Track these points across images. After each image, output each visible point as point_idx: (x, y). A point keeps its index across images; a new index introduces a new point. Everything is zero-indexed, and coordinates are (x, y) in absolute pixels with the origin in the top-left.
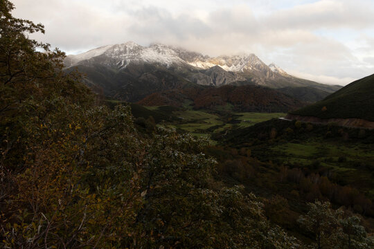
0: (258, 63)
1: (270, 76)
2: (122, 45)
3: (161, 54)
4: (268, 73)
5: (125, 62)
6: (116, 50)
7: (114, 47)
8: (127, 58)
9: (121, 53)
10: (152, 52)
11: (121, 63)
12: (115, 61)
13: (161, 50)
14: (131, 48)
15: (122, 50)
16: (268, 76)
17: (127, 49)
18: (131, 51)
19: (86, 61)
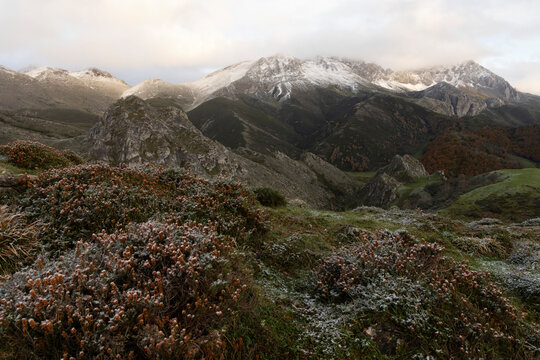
0: (483, 74)
1: (512, 96)
2: (271, 58)
3: (330, 69)
4: (507, 91)
5: (284, 88)
6: (263, 67)
7: (260, 62)
8: (284, 82)
9: (272, 72)
10: (315, 67)
11: (276, 90)
12: (266, 86)
13: (328, 63)
14: (287, 63)
15: (273, 66)
16: (508, 97)
17: (280, 65)
18: (287, 68)
19: (225, 89)
